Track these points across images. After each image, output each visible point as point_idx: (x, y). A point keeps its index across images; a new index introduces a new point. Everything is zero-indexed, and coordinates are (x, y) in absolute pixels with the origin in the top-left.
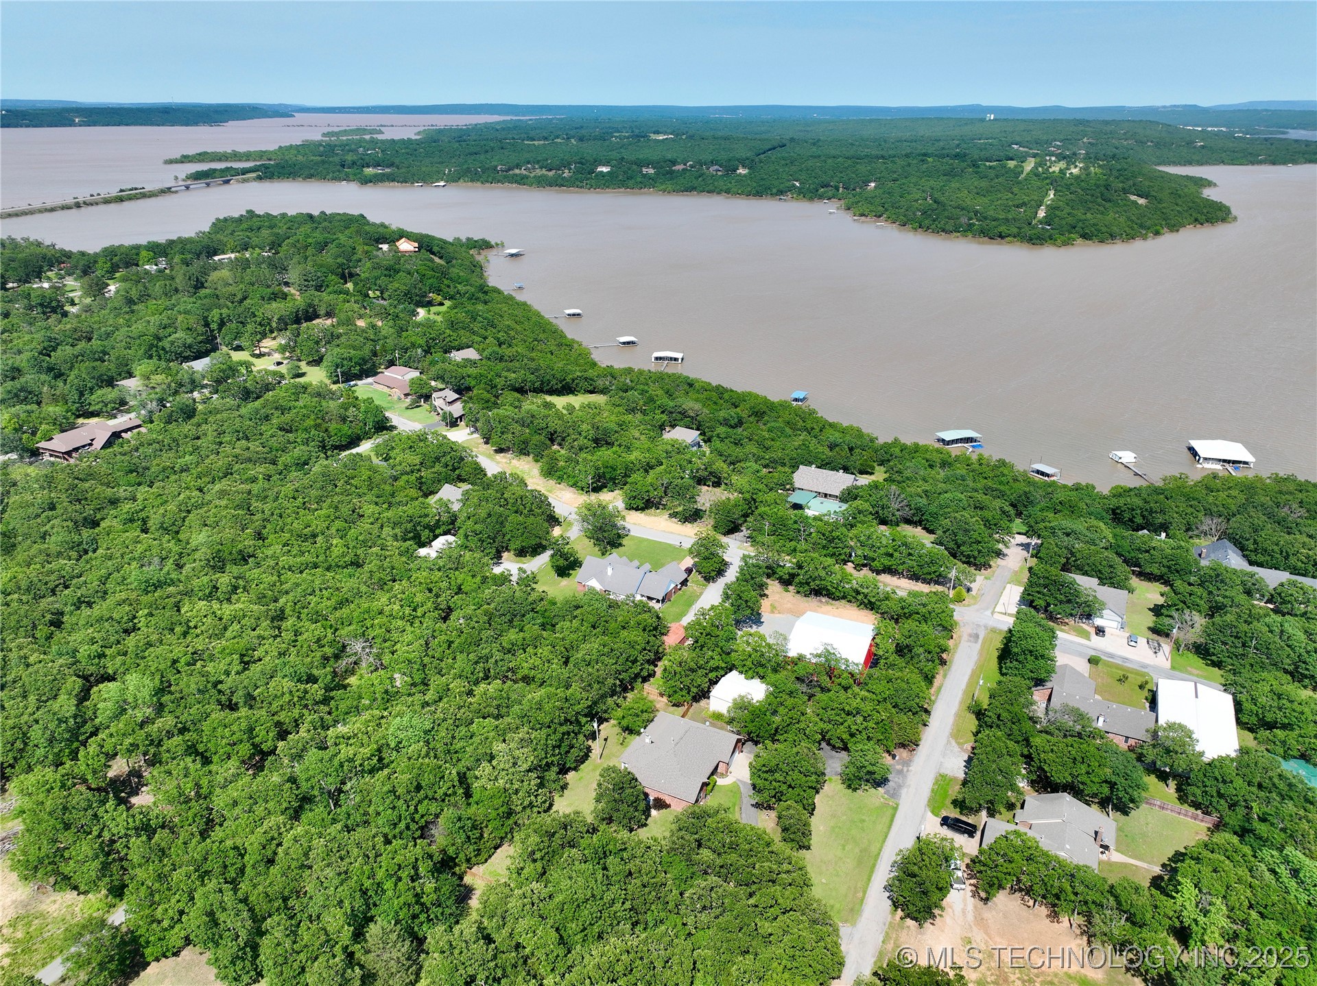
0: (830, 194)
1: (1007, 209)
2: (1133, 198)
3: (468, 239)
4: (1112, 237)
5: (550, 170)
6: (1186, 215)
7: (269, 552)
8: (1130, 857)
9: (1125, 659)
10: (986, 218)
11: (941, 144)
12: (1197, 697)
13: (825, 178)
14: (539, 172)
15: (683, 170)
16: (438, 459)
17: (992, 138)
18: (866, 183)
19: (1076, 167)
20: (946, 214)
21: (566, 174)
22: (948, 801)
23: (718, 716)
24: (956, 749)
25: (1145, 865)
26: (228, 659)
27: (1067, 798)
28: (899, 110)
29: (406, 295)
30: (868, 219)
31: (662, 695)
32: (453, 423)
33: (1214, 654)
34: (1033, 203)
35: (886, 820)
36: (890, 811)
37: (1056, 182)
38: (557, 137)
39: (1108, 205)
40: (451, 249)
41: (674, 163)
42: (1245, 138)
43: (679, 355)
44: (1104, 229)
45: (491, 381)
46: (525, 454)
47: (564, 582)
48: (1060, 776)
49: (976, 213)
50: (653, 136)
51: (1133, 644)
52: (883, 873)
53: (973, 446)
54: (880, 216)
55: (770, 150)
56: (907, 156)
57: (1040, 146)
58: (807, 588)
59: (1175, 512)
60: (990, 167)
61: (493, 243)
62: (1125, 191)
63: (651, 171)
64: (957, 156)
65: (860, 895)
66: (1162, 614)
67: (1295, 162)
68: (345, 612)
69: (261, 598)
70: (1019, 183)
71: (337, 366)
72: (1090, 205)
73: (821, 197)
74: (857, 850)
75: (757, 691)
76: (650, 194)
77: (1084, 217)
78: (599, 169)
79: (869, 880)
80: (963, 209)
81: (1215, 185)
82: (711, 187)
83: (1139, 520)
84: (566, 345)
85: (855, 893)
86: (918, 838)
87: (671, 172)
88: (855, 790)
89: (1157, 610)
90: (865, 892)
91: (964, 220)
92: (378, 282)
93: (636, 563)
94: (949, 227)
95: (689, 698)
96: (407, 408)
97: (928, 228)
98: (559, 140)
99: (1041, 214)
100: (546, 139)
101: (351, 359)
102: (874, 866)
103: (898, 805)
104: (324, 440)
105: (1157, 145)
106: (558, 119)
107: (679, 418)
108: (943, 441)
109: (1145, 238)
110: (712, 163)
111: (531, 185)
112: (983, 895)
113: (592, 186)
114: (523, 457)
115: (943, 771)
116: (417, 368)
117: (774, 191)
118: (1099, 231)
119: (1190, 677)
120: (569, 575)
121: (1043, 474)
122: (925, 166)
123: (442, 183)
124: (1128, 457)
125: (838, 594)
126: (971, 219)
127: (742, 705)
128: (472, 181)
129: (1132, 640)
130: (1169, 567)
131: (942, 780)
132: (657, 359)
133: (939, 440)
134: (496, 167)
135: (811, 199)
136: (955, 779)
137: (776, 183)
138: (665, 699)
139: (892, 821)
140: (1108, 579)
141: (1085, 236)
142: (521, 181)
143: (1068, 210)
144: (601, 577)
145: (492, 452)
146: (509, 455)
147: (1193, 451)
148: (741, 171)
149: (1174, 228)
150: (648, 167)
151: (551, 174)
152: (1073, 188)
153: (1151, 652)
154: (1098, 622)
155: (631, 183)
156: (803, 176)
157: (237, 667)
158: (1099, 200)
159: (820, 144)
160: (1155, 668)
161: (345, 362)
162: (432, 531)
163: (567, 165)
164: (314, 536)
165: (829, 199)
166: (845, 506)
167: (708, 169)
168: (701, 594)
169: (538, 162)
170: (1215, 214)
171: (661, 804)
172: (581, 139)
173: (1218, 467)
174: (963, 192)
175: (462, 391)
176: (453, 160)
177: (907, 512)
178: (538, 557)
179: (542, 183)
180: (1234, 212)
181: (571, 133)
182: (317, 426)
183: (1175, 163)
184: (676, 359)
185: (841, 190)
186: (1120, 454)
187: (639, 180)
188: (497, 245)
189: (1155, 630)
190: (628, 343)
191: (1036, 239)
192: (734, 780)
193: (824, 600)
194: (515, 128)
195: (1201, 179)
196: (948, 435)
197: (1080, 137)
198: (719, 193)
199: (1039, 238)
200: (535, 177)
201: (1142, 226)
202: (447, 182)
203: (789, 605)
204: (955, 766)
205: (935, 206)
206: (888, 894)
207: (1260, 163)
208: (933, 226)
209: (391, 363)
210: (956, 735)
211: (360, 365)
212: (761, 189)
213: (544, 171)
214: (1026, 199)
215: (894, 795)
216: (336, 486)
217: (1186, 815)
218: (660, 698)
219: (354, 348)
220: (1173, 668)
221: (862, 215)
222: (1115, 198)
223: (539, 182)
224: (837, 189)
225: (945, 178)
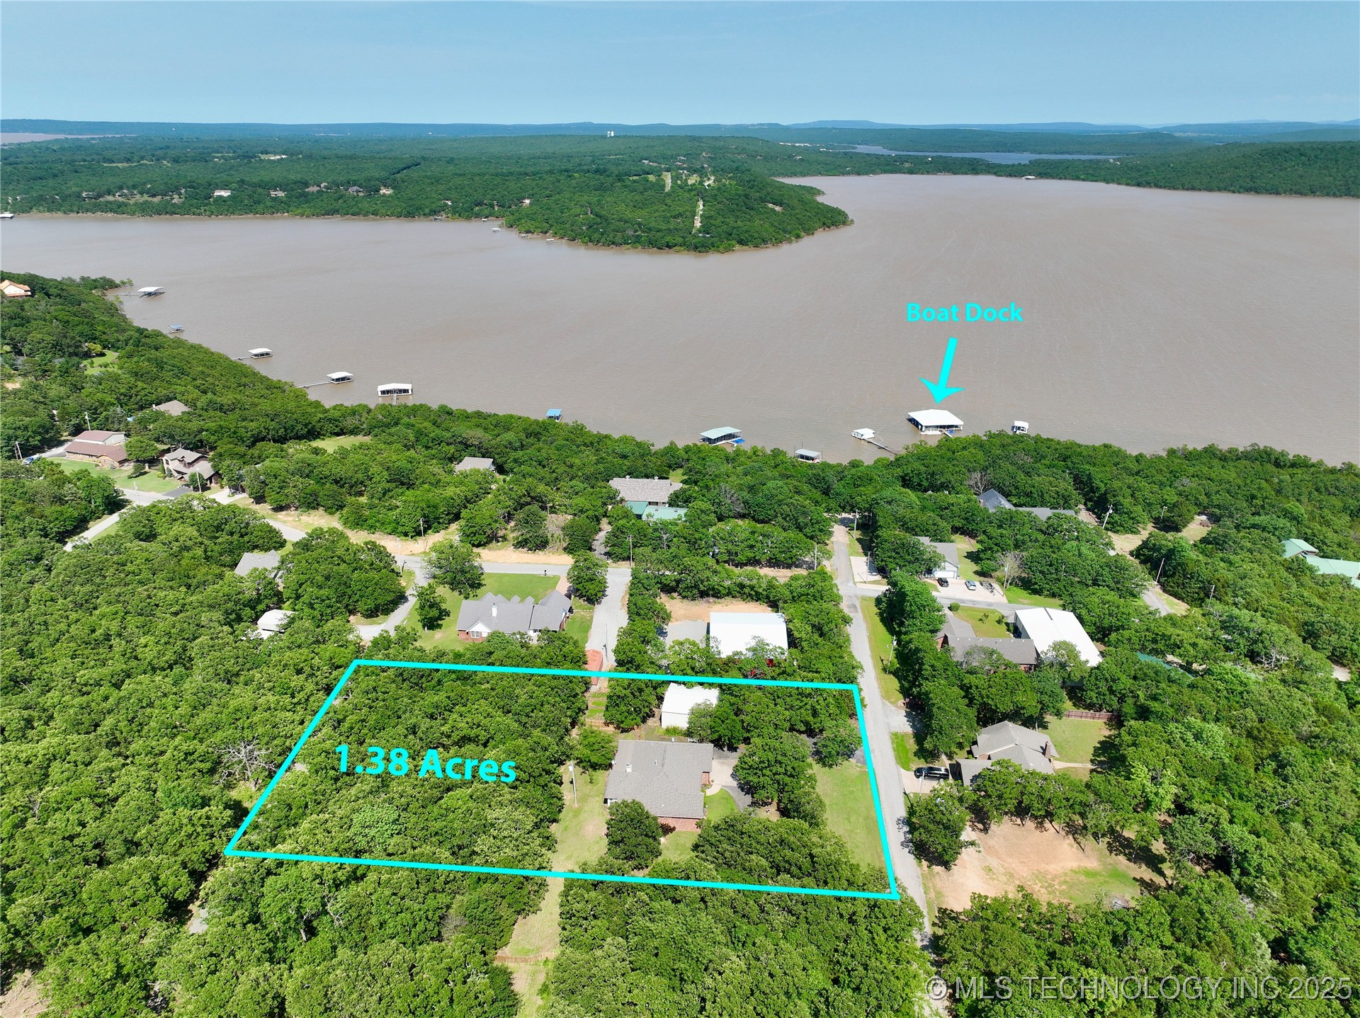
0: (486, 212)
1: (666, 220)
2: (771, 206)
3: (83, 278)
4: (764, 241)
5: (154, 196)
6: (816, 219)
10: (650, 229)
11: (577, 160)
13: (476, 196)
14: (139, 198)
15: (318, 192)
17: (620, 154)
18: (521, 200)
19: (709, 179)
20: (612, 227)
21: (176, 200)
28: (515, 127)
30: (536, 235)
34: (687, 213)
37: (699, 192)
38: (143, 158)
39: (752, 213)
41: (306, 185)
42: (829, 153)
43: (408, 386)
44: (755, 235)
49: (640, 224)
50: (263, 157)
54: (546, 233)
55: (404, 169)
56: (551, 172)
57: (668, 161)
60: (635, 181)
61: (118, 282)
62: (763, 200)
63: (281, 194)
64: (597, 171)
67: (874, 173)
70: (668, 195)
72: (739, 214)
73: (478, 216)
77: (735, 225)
78: (217, 193)
80: (626, 222)
81: (823, 193)
82: (355, 209)
84: (276, 387)
87: (305, 195)
91: (631, 233)
94: (618, 240)
97: (598, 242)
98: (145, 162)
99: (698, 224)
100: (128, 160)
105: (766, 159)
106: (130, 138)
109: (790, 242)
110: (349, 183)
111: (133, 214)
113: (212, 213)
117: (427, 211)
118: (752, 236)
122: (574, 182)
123: (8, 215)
126: (636, 231)
128: (51, 210)
132: (383, 392)
134: (80, 193)
135: (468, 218)
137: (427, 202)
141: (741, 242)
142: (118, 209)
143: (720, 219)
148: (383, 191)
149: (810, 231)
150: (276, 190)
151: (157, 199)
152: (719, 199)
155: (260, 207)
156: (454, 195)
158: (744, 208)
159: (456, 162)
163: (176, 190)
165: (487, 217)
167: (347, 190)
169: (134, 187)
170: (834, 219)
172: (176, 160)
174: (619, 205)
176: (11, 187)
179: (146, 210)
180: (850, 217)
181: (159, 152)
183: (794, 174)
184: (406, 391)
185: (496, 208)
187: (269, 204)
188: (124, 283)
190: (342, 379)
191: (700, 247)
194: (79, 148)
195: (811, 188)
198: (365, 216)
199: (703, 246)
200: (136, 204)
201: (785, 231)
202: (14, 212)
205: (599, 220)
207: (848, 173)
208: (603, 240)
212: (412, 210)
213: (146, 197)
214: (681, 210)
221: (528, 232)
222: (756, 206)
223: (143, 210)
224: (492, 206)
225: (597, 193)
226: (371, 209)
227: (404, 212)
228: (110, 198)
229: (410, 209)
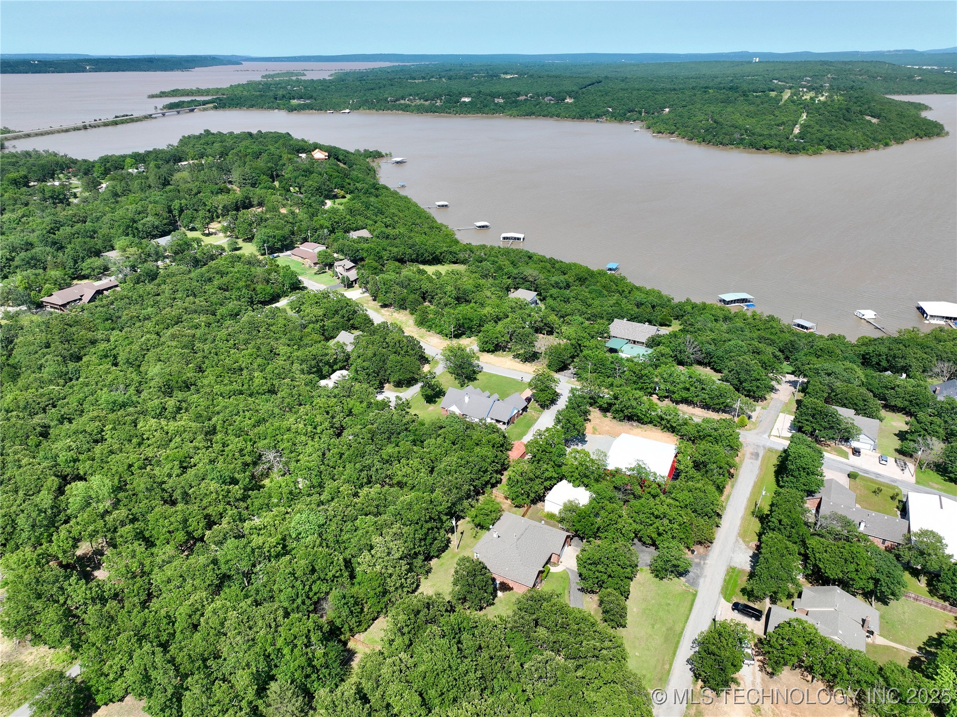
0: (635, 117)
1: (770, 127)
2: (868, 118)
3: (365, 151)
4: (852, 147)
5: (427, 100)
6: (909, 130)
7: (206, 382)
8: (891, 640)
9: (878, 475)
10: (754, 134)
11: (719, 80)
12: (942, 508)
13: (631, 105)
14: (418, 102)
15: (525, 100)
16: (337, 312)
17: (757, 75)
18: (662, 109)
19: (823, 95)
20: (724, 131)
21: (439, 103)
22: (738, 590)
23: (551, 516)
24: (743, 546)
25: (904, 648)
26: (170, 466)
27: (838, 590)
29: (317, 190)
30: (664, 135)
31: (507, 498)
32: (350, 285)
33: (951, 472)
34: (790, 122)
35: (687, 604)
36: (691, 597)
37: (807, 107)
38: (432, 77)
39: (848, 123)
40: (352, 157)
41: (518, 94)
42: (952, 74)
43: (521, 236)
44: (845, 142)
45: (378, 253)
46: (403, 309)
47: (432, 407)
48: (832, 572)
49: (746, 130)
50: (503, 76)
51: (883, 462)
52: (686, 650)
53: (747, 306)
54: (673, 133)
55: (589, 85)
56: (693, 88)
57: (794, 81)
58: (621, 414)
59: (914, 356)
60: (757, 96)
61: (384, 154)
62: (862, 113)
63: (501, 101)
64: (731, 89)
65: (667, 667)
66: (906, 439)
68: (261, 428)
69: (198, 417)
70: (779, 107)
71: (264, 242)
72: (835, 124)
73: (628, 120)
74: (664, 629)
75: (582, 496)
76: (500, 117)
77: (829, 133)
78: (463, 99)
79: (674, 654)
80: (736, 127)
81: (930, 109)
82: (545, 113)
83: (884, 364)
84: (435, 227)
85: (663, 665)
86: (714, 620)
87: (516, 102)
88: (662, 579)
89: (902, 436)
90: (671, 665)
91: (737, 136)
92: (297, 180)
93: (487, 393)
94: (725, 141)
95: (528, 501)
96: (316, 274)
97: (710, 142)
98: (433, 79)
99: (797, 131)
100: (424, 78)
101: (275, 237)
102: (678, 642)
103: (697, 592)
104: (252, 297)
105: (885, 79)
106: (433, 65)
107: (521, 282)
108: (724, 301)
109: (877, 148)
110: (547, 95)
111: (412, 112)
112: (770, 670)
113: (457, 112)
114: (402, 311)
115: (733, 564)
116: (324, 244)
117: (593, 115)
118: (841, 143)
119: (932, 490)
120: (435, 402)
121: (802, 327)
122: (707, 96)
123: (347, 111)
124: (869, 314)
125: (646, 419)
126: (743, 135)
127: (570, 507)
128: (369, 109)
129: (882, 459)
130: (911, 401)
131: (732, 571)
132: (504, 238)
133: (720, 301)
134: (387, 98)
135: (621, 121)
136: (743, 571)
137: (594, 109)
138: (509, 502)
139: (692, 605)
140: (863, 410)
141: (830, 147)
142: (405, 109)
143: (817, 127)
144: (460, 405)
145: (379, 307)
146: (391, 309)
147: (921, 311)
148: (568, 100)
149: (900, 140)
150: (499, 98)
151: (427, 103)
152: (821, 111)
153: (898, 470)
154: (854, 444)
155: (486, 109)
156: (615, 104)
157: (177, 471)
158: (842, 120)
159: (628, 80)
160: (902, 482)
161: (270, 239)
162: (331, 366)
163: (439, 97)
164: (241, 370)
165: (634, 121)
166: (650, 351)
167: (543, 99)
168: (538, 418)
169: (418, 95)
170: (933, 130)
171: (505, 587)
172: (450, 78)
173: (942, 322)
174: (736, 115)
175: (357, 261)
176: (356, 94)
177: (700, 356)
178: (412, 388)
179: (421, 110)
180: (946, 129)
181: (443, 74)
182: (247, 286)
183: (898, 93)
184: (519, 239)
185: (643, 114)
186: (863, 312)
187: (492, 107)
188: (387, 155)
189: (901, 452)
190: (483, 227)
191: (792, 150)
192: (564, 568)
193: (635, 424)
194: (402, 70)
195: (920, 104)
196: (728, 297)
197: (825, 73)
198: (551, 117)
199: (795, 149)
200: (415, 105)
201: (874, 139)
202: (351, 109)
203: (607, 428)
204: (743, 561)
205: (715, 125)
206: (690, 667)
208: (714, 140)
209: (305, 240)
210: (743, 534)
211: (281, 241)
212: (583, 114)
213: (422, 102)
214: (785, 119)
215: (694, 583)
216: (259, 332)
217: (936, 606)
218: (505, 501)
219: (277, 229)
220: (917, 482)
221: (659, 132)
222: (854, 118)
223: (418, 110)
224: (640, 113)
225: (722, 104)
226: (556, 113)
227: (578, 115)
228: (402, 102)
229: (581, 113)
